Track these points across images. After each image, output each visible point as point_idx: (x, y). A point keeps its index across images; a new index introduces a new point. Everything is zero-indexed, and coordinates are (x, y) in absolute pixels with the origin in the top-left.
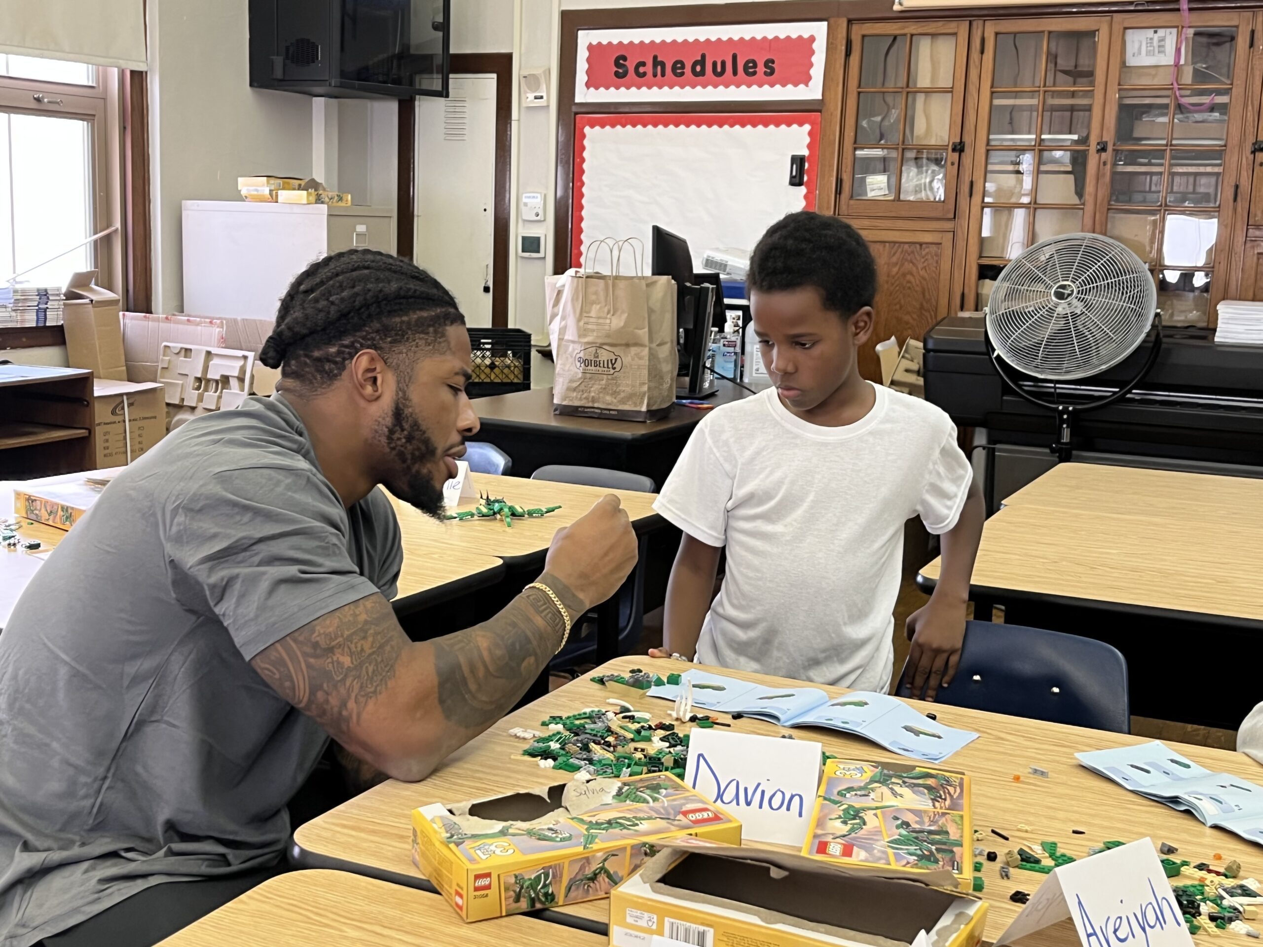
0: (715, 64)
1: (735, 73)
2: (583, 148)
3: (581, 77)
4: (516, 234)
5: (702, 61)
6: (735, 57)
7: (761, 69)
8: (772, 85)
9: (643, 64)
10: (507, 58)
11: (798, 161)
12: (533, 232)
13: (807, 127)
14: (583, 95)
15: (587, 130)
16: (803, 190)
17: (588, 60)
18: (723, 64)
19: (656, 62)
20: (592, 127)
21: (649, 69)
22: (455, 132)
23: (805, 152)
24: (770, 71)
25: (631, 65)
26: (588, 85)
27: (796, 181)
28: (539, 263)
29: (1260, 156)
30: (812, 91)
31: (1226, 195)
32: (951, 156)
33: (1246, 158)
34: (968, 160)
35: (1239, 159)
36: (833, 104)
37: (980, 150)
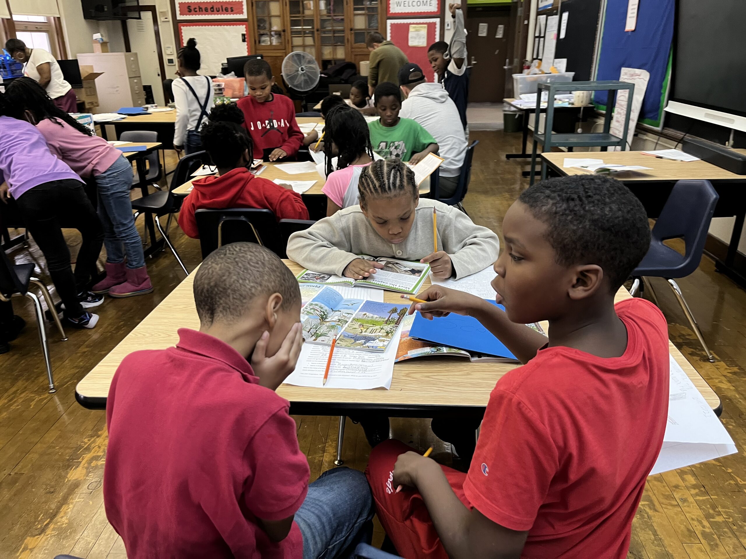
0: (216, 9)
1: (222, 11)
2: (181, 33)
3: (178, 12)
4: (166, 58)
5: (212, 8)
6: (222, 6)
7: (229, 10)
8: (233, 14)
9: (195, 8)
10: (154, 7)
11: (243, 35)
12: (170, 58)
13: (244, 26)
14: (179, 17)
15: (182, 27)
16: (246, 43)
17: (179, 7)
18: (219, 8)
19: (200, 8)
21: (197, 10)
22: (141, 29)
23: (245, 33)
24: (232, 11)
25: (192, 8)
26: (181, 14)
27: (244, 41)
28: (174, 67)
29: (353, 32)
30: (244, 16)
31: (346, 41)
32: (282, 33)
33: (349, 32)
34: (286, 34)
35: (348, 32)
36: (251, 20)
37: (289, 31)
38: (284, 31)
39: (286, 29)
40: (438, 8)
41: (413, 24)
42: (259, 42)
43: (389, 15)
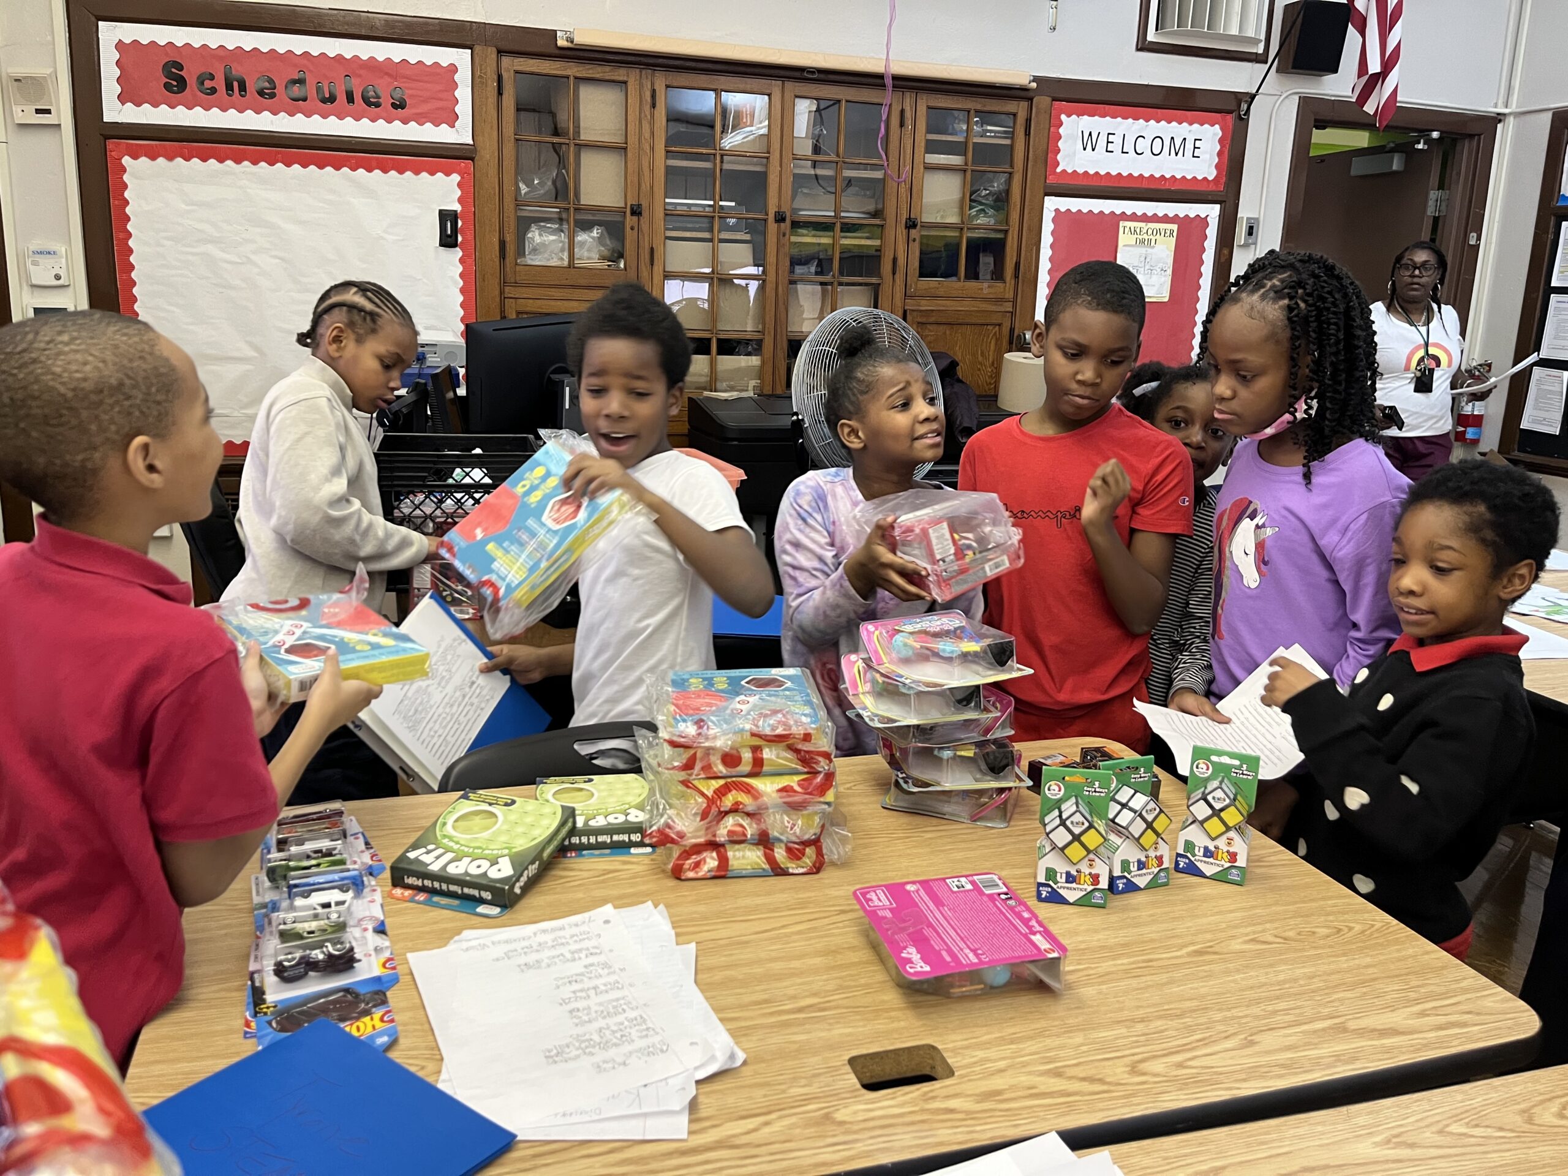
1: (350, 101)
2: (122, 187)
3: (107, 84)
4: (23, 303)
5: (299, 81)
6: (348, 82)
7: (387, 98)
8: (405, 122)
9: (210, 76)
11: (445, 216)
12: (51, 301)
13: (456, 178)
14: (116, 111)
15: (126, 160)
16: (458, 253)
17: (120, 63)
19: (229, 75)
20: (135, 157)
21: (220, 83)
23: (457, 207)
24: (399, 105)
25: (190, 74)
26: (122, 98)
27: (448, 241)
29: (913, 232)
30: (460, 134)
31: (886, 267)
32: (630, 220)
33: (901, 231)
34: (645, 226)
35: (896, 233)
36: (488, 153)
37: (659, 213)
38: (636, 211)
39: (645, 204)
40: (1217, 167)
41: (1134, 217)
42: (521, 252)
43: (1051, 180)
